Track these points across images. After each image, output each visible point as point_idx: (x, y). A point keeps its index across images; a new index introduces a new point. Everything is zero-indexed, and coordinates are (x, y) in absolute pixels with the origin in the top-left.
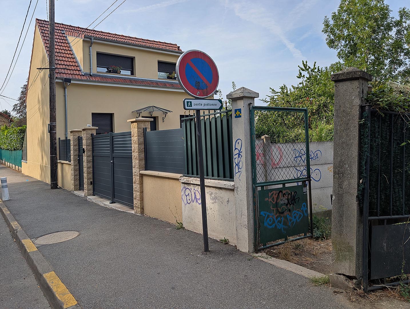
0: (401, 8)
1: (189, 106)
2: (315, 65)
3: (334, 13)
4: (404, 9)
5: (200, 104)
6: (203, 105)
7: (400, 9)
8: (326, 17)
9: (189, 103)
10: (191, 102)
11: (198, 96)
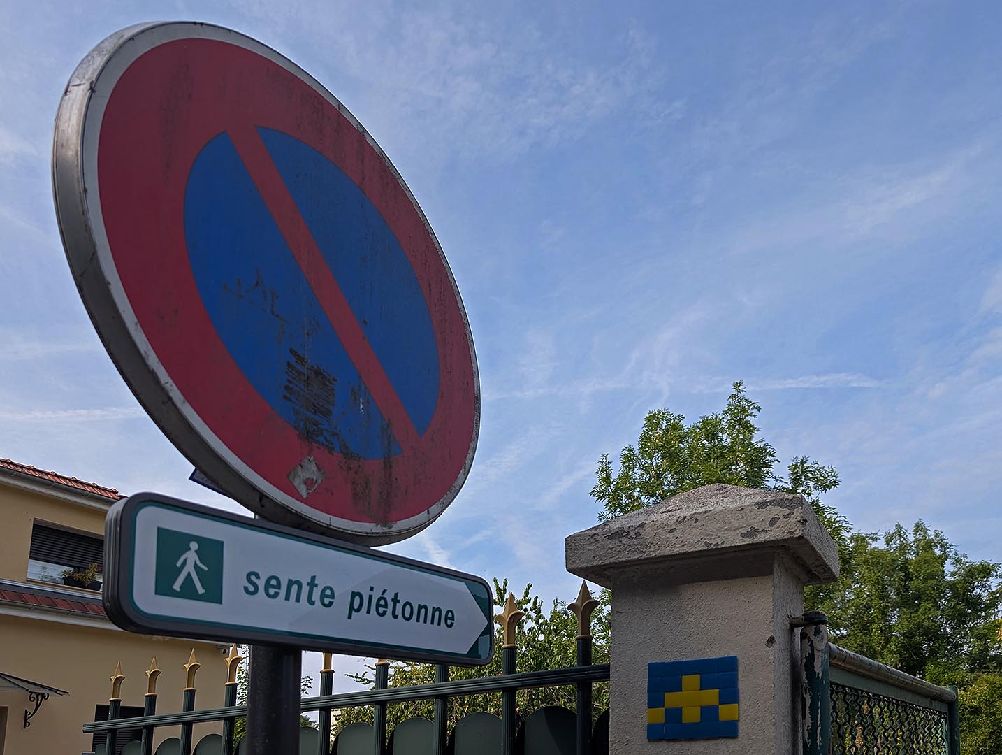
0: (797, 458)
1: (188, 592)
2: (527, 593)
3: (630, 450)
4: (802, 462)
5: (312, 584)
6: (341, 602)
7: (793, 461)
8: (605, 456)
9: (191, 557)
10: (212, 551)
11: (297, 496)
